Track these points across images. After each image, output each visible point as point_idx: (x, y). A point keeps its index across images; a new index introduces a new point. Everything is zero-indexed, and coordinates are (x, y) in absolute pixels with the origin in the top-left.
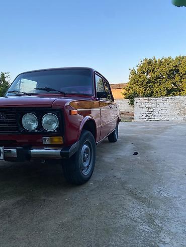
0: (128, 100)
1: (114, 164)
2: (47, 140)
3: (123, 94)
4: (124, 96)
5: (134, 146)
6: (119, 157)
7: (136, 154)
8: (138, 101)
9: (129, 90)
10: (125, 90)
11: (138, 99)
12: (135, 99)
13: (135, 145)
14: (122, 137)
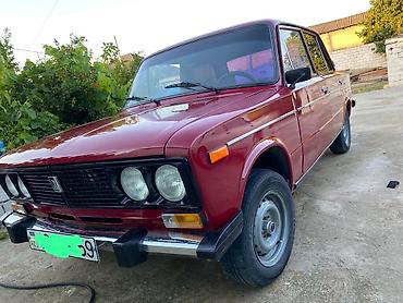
0: (373, 45)
1: (341, 220)
2: (171, 221)
3: (360, 35)
4: (362, 39)
5: (389, 162)
6: (352, 197)
7: (392, 185)
8: (392, 46)
9: (373, 24)
10: (364, 27)
11: (393, 40)
12: (387, 41)
13: (389, 158)
14: (361, 135)
